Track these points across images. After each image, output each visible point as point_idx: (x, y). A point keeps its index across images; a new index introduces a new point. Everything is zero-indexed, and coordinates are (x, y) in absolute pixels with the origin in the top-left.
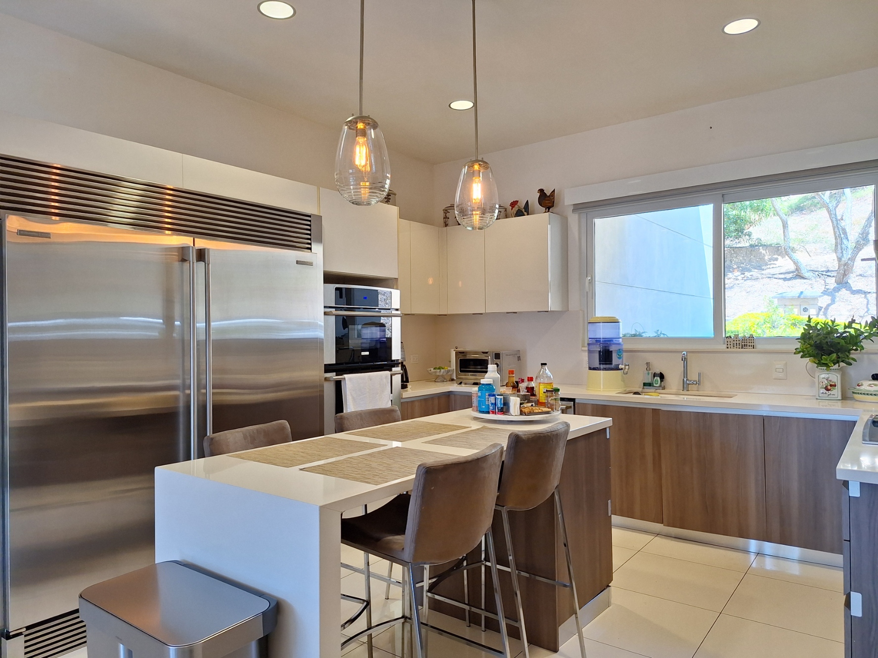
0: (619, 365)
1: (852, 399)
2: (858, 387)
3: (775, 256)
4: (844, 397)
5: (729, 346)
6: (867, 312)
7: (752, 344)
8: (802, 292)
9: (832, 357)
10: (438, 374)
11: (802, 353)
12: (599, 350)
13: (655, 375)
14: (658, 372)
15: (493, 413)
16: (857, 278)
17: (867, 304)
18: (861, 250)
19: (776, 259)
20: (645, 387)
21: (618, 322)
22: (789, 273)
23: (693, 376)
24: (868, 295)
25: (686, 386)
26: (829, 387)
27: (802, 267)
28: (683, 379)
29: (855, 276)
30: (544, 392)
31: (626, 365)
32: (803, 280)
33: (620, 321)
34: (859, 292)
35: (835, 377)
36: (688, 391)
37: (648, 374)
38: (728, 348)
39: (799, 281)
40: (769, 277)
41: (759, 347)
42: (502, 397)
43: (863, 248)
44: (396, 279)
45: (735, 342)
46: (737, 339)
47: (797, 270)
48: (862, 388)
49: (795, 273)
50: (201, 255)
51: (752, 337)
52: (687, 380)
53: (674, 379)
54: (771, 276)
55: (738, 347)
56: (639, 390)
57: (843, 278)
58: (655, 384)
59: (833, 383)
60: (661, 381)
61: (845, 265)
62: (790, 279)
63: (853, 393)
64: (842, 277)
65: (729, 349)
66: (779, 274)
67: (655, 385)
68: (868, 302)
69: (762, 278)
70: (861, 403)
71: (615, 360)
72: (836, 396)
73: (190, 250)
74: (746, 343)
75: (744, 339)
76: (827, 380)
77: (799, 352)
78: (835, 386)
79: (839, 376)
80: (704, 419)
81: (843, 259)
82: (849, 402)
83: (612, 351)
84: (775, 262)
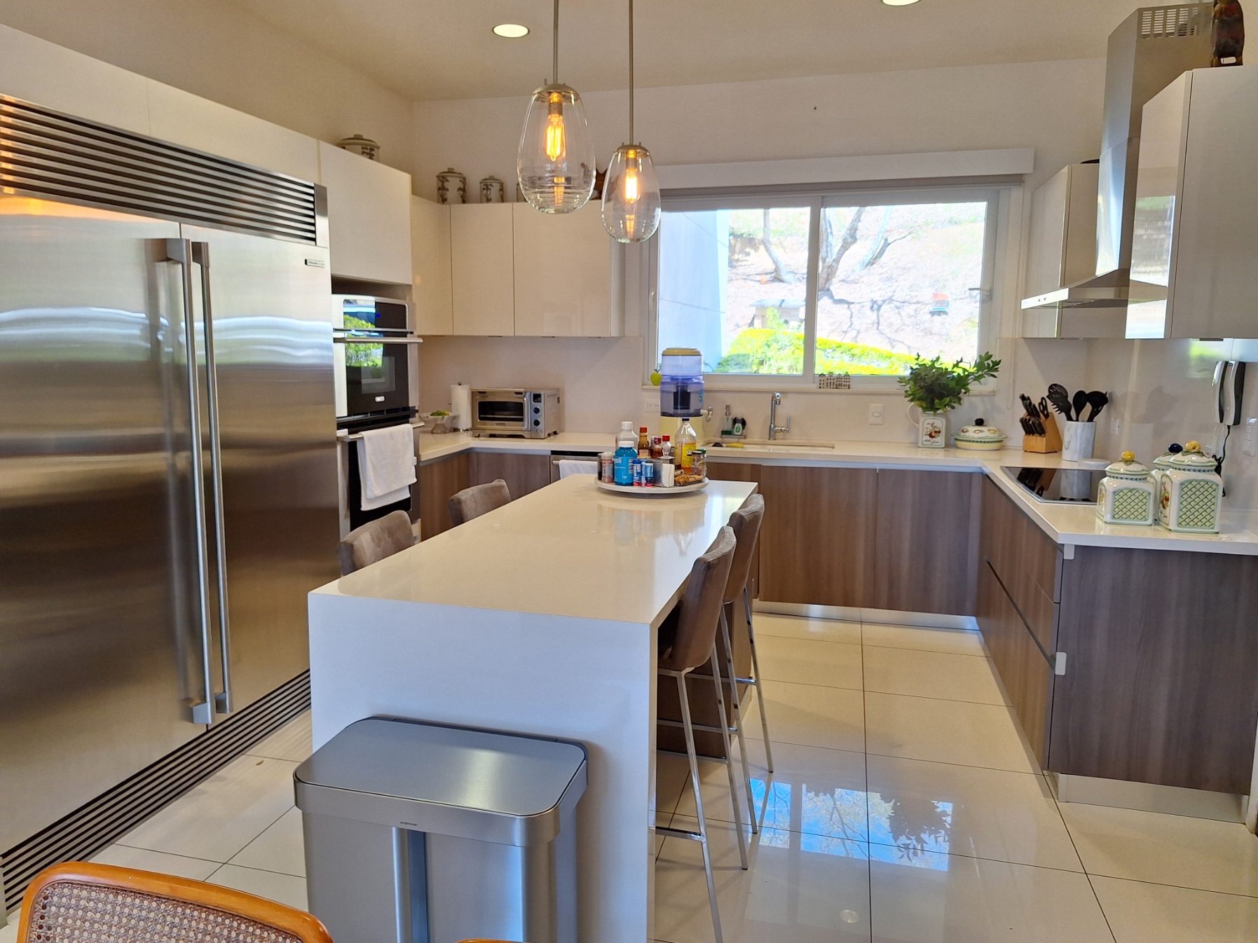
0: (700, 410)
1: (956, 447)
2: (963, 434)
3: (747, 250)
4: (948, 446)
5: (822, 386)
6: (850, 326)
7: (848, 384)
8: (783, 301)
9: (944, 401)
10: (439, 422)
11: (911, 397)
12: (675, 391)
13: (735, 421)
14: (739, 417)
15: (639, 485)
16: (840, 284)
17: (851, 317)
18: (847, 249)
19: (748, 254)
20: (723, 436)
21: (700, 355)
22: (767, 274)
23: (781, 423)
24: (851, 306)
25: (772, 434)
26: (933, 434)
27: (782, 267)
28: (770, 426)
29: (837, 281)
30: (688, 455)
31: (709, 411)
32: (781, 284)
33: (701, 353)
34: (841, 301)
35: (940, 423)
36: (775, 440)
37: (728, 419)
38: (820, 388)
39: (777, 284)
40: (744, 279)
41: (855, 387)
42: (652, 464)
43: (849, 247)
44: (409, 286)
45: (829, 381)
46: (832, 378)
47: (776, 270)
48: (967, 434)
49: (773, 275)
50: (198, 251)
51: (847, 375)
52: (775, 426)
53: (757, 427)
54: (746, 277)
55: (832, 387)
56: (718, 440)
57: (826, 283)
58: (737, 431)
59: (938, 430)
60: (743, 428)
61: (829, 267)
62: (766, 283)
63: (956, 439)
64: (824, 282)
65: (822, 389)
66: (757, 274)
67: (736, 433)
68: (852, 313)
69: (737, 280)
70: (966, 451)
71: (694, 403)
72: (939, 444)
73: (182, 244)
74: (839, 383)
75: (839, 377)
76: (932, 425)
77: (910, 395)
78: (939, 432)
79: (944, 421)
80: (811, 474)
81: (827, 260)
82: (952, 450)
83: (689, 393)
84: (747, 258)
